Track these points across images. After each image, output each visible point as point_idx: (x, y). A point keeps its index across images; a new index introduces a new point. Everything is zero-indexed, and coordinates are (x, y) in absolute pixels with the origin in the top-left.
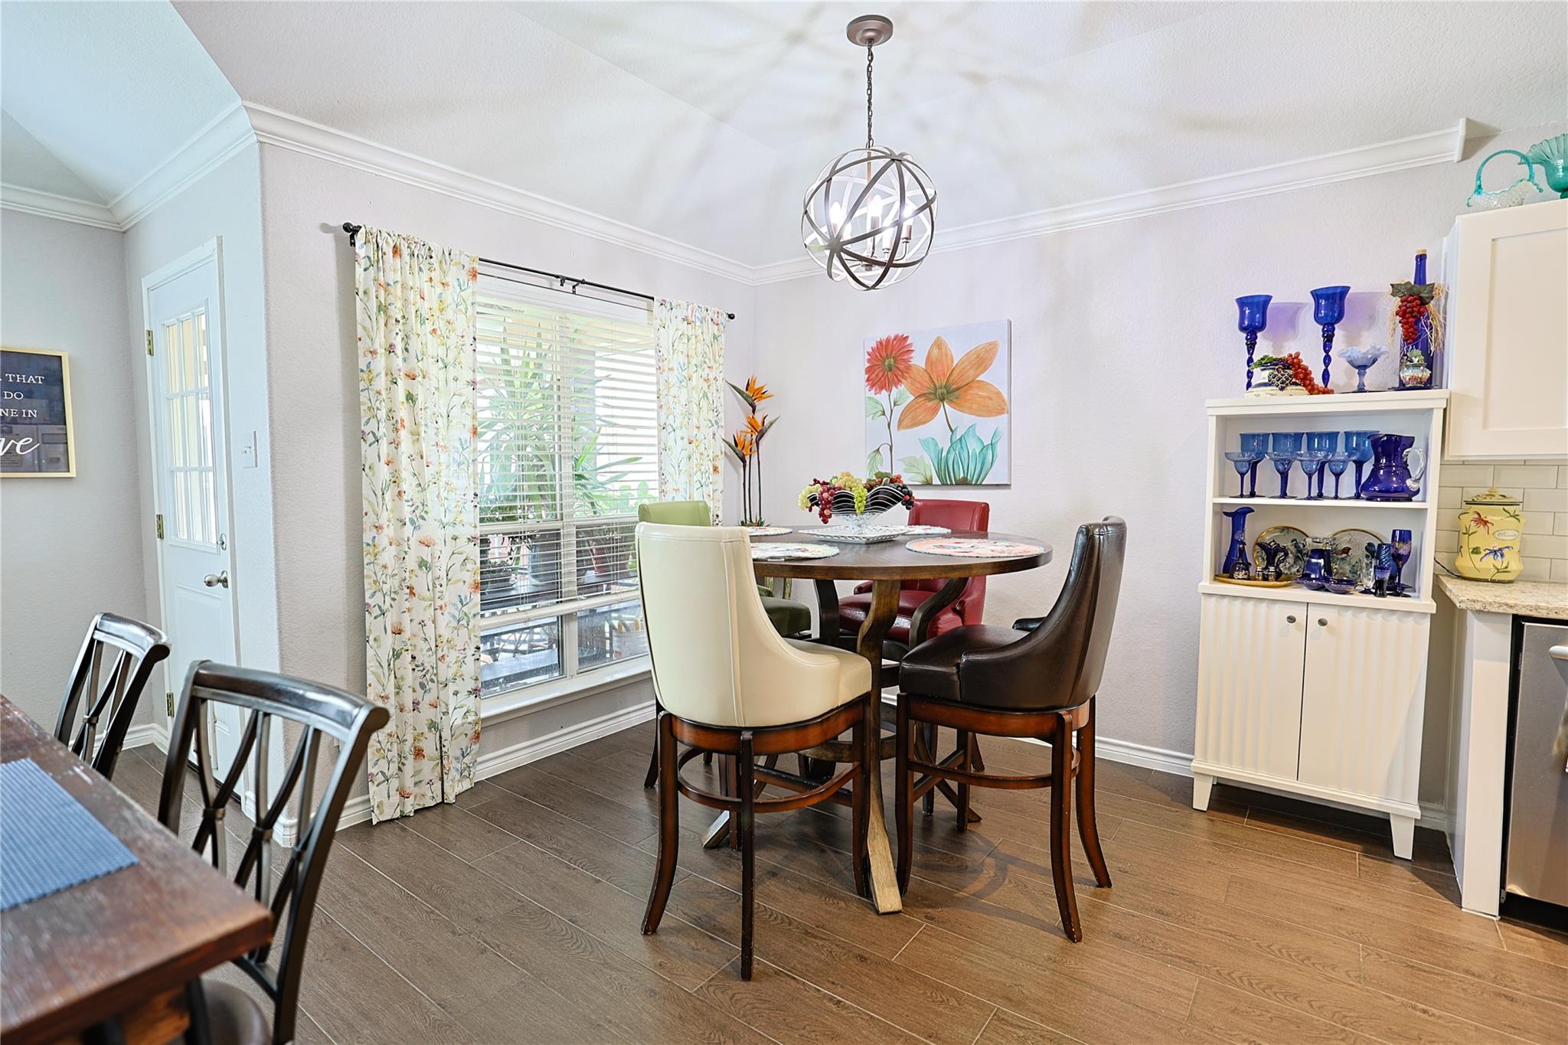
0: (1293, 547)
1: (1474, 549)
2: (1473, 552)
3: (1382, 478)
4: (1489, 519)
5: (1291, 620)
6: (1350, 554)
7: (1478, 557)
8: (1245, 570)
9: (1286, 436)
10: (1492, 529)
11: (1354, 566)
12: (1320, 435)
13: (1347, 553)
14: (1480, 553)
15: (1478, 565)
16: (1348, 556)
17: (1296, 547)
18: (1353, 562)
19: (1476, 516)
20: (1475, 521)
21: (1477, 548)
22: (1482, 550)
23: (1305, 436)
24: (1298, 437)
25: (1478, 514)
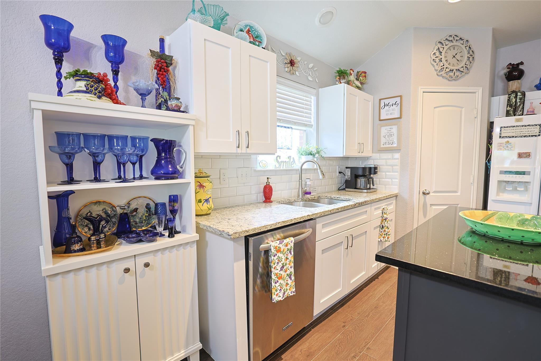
0: (104, 214)
1: (199, 200)
2: (198, 202)
3: (163, 165)
4: (204, 184)
5: (127, 270)
6: (138, 212)
7: (200, 204)
8: (80, 241)
9: (94, 136)
10: (206, 189)
11: (141, 218)
12: (118, 138)
13: (136, 212)
14: (202, 202)
15: (202, 208)
16: (137, 213)
17: (105, 213)
18: (140, 216)
19: (199, 184)
20: (199, 186)
21: (200, 200)
22: (202, 201)
23: (106, 137)
24: (103, 137)
25: (199, 182)
